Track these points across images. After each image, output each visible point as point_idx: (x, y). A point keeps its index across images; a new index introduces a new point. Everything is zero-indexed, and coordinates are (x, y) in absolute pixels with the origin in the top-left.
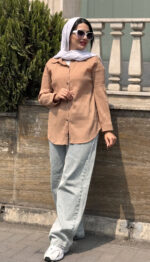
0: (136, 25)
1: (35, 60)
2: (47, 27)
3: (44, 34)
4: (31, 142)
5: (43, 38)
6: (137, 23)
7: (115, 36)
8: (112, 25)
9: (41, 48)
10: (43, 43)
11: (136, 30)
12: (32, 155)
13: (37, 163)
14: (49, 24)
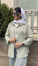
0: (35, 12)
1: (4, 24)
2: (8, 13)
4: (3, 53)
5: (6, 16)
6: (36, 11)
7: (29, 15)
8: (28, 12)
9: (6, 20)
10: (6, 18)
11: (35, 13)
12: (4, 57)
13: (5, 60)
14: (8, 12)
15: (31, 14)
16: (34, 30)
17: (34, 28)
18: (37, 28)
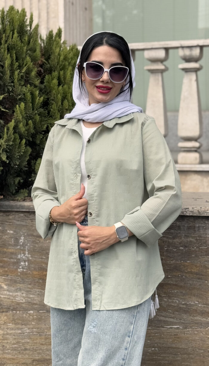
0: (187, 52)
1: (12, 124)
2: (34, 60)
3: (28, 72)
6: (190, 47)
7: (153, 72)
8: (147, 54)
9: (23, 99)
10: (26, 90)
11: (188, 60)
15: (161, 67)
16: (182, 156)
17: (182, 144)
18: (196, 144)
